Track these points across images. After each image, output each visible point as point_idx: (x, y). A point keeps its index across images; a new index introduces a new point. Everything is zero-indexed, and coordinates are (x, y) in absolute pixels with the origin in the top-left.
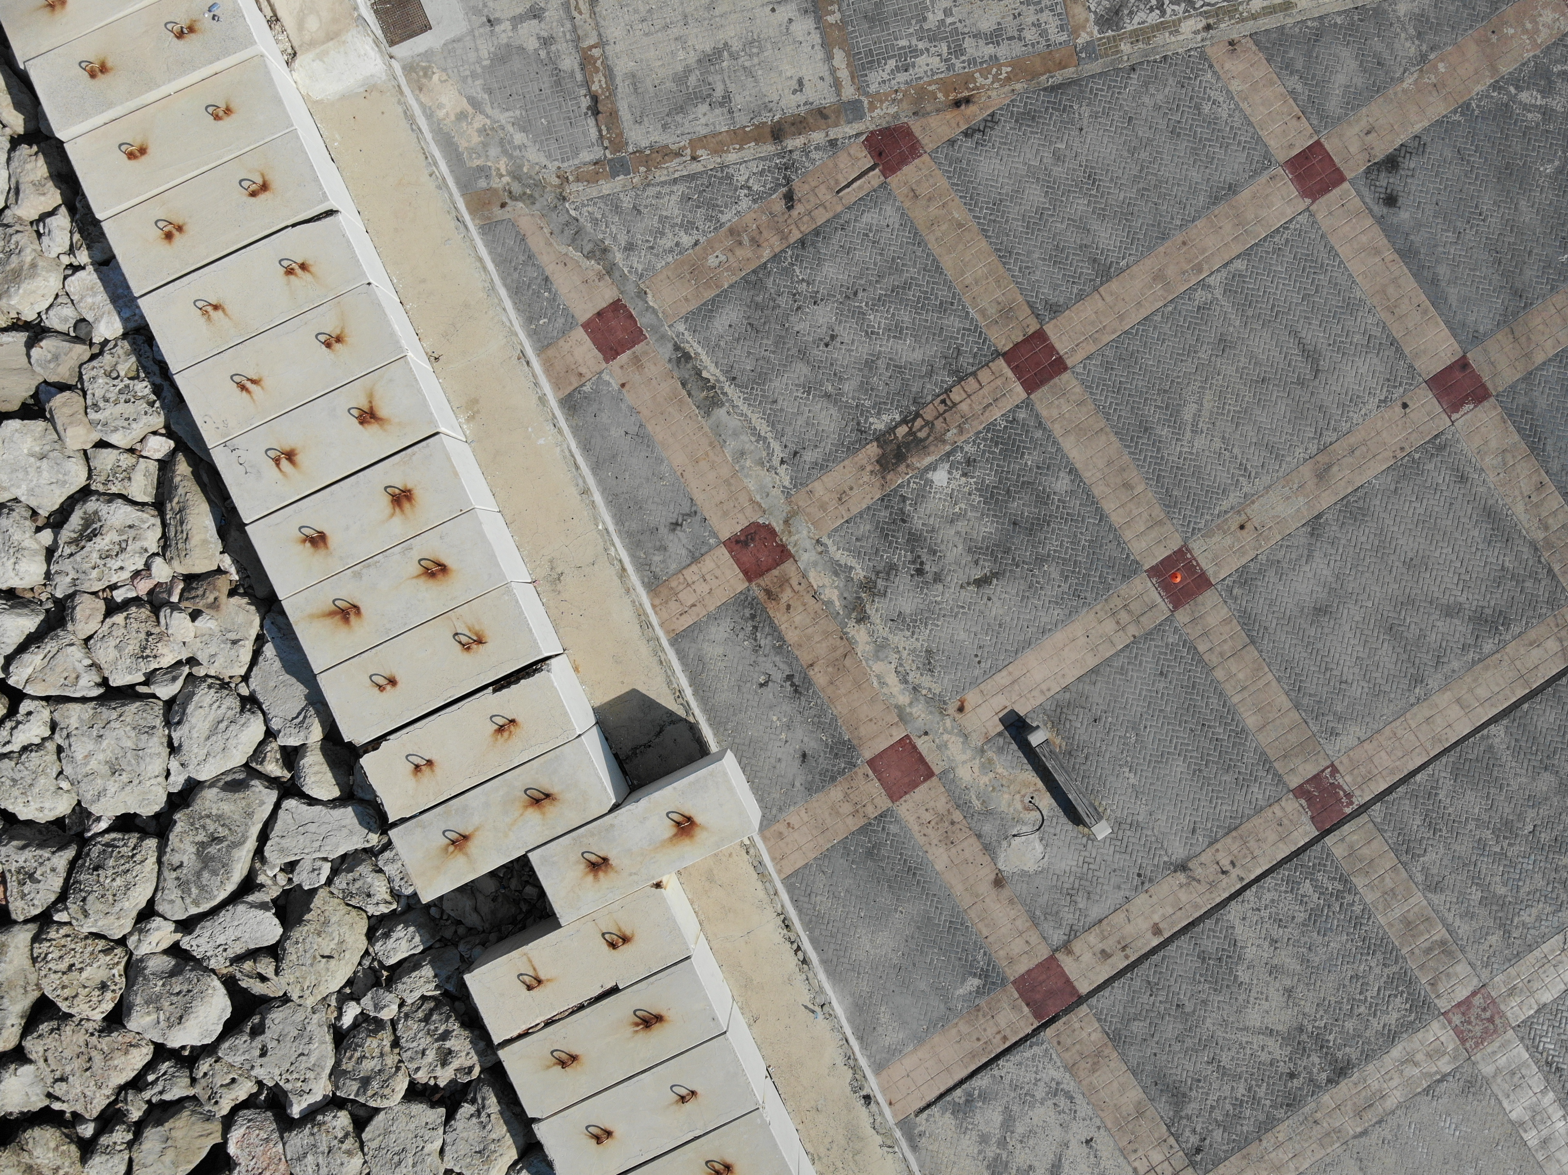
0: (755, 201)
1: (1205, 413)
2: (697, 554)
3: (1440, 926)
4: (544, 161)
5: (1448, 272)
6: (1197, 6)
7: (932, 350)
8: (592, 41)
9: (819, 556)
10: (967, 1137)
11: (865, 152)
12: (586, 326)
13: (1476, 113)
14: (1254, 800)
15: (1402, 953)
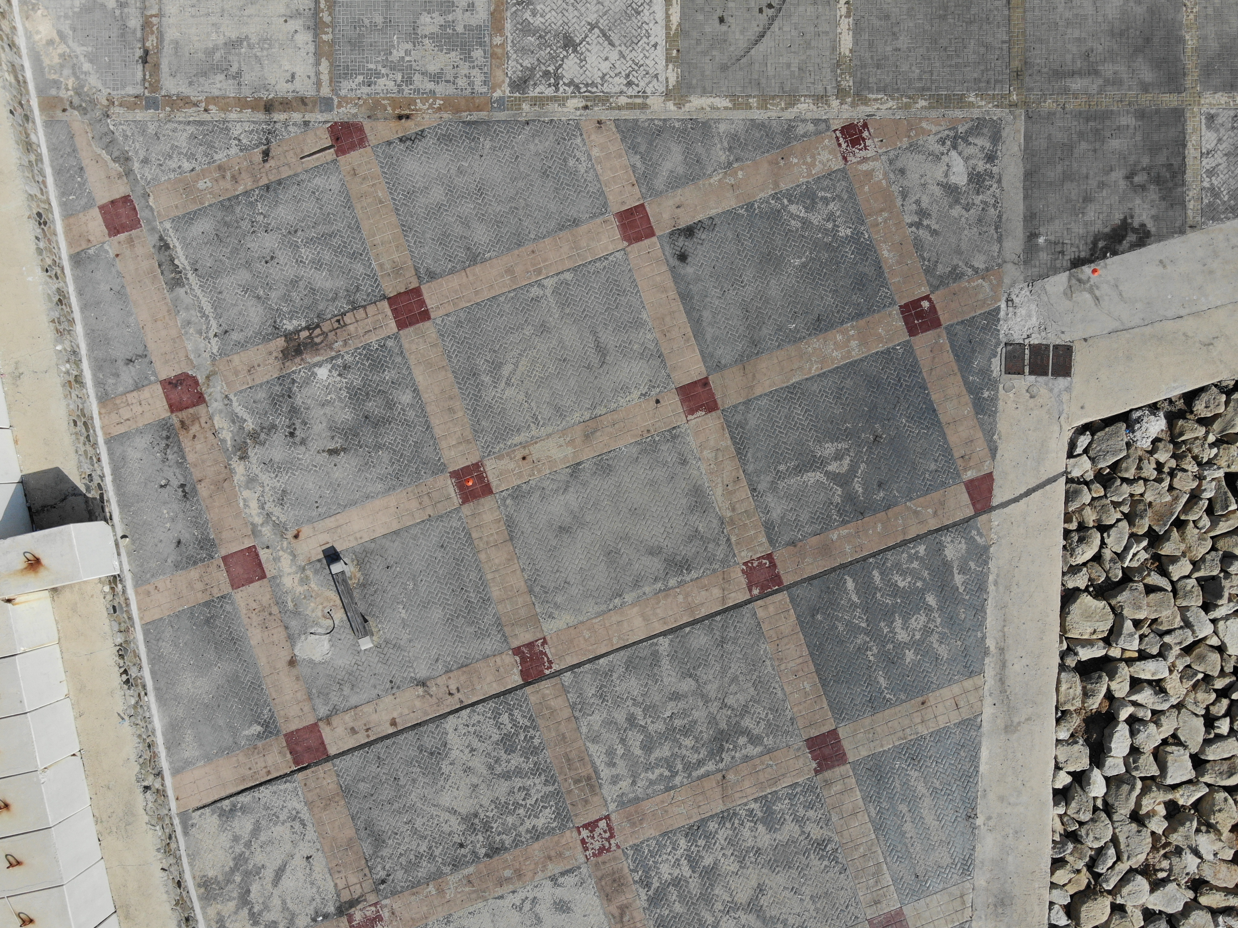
0: (241, 150)
1: (518, 373)
2: (140, 385)
3: (589, 766)
4: (100, 87)
5: (710, 317)
6: (582, 91)
7: (340, 283)
8: (154, 12)
9: (224, 407)
10: (225, 835)
11: (327, 135)
12: (101, 208)
13: (756, 211)
14: (484, 649)
15: (559, 779)
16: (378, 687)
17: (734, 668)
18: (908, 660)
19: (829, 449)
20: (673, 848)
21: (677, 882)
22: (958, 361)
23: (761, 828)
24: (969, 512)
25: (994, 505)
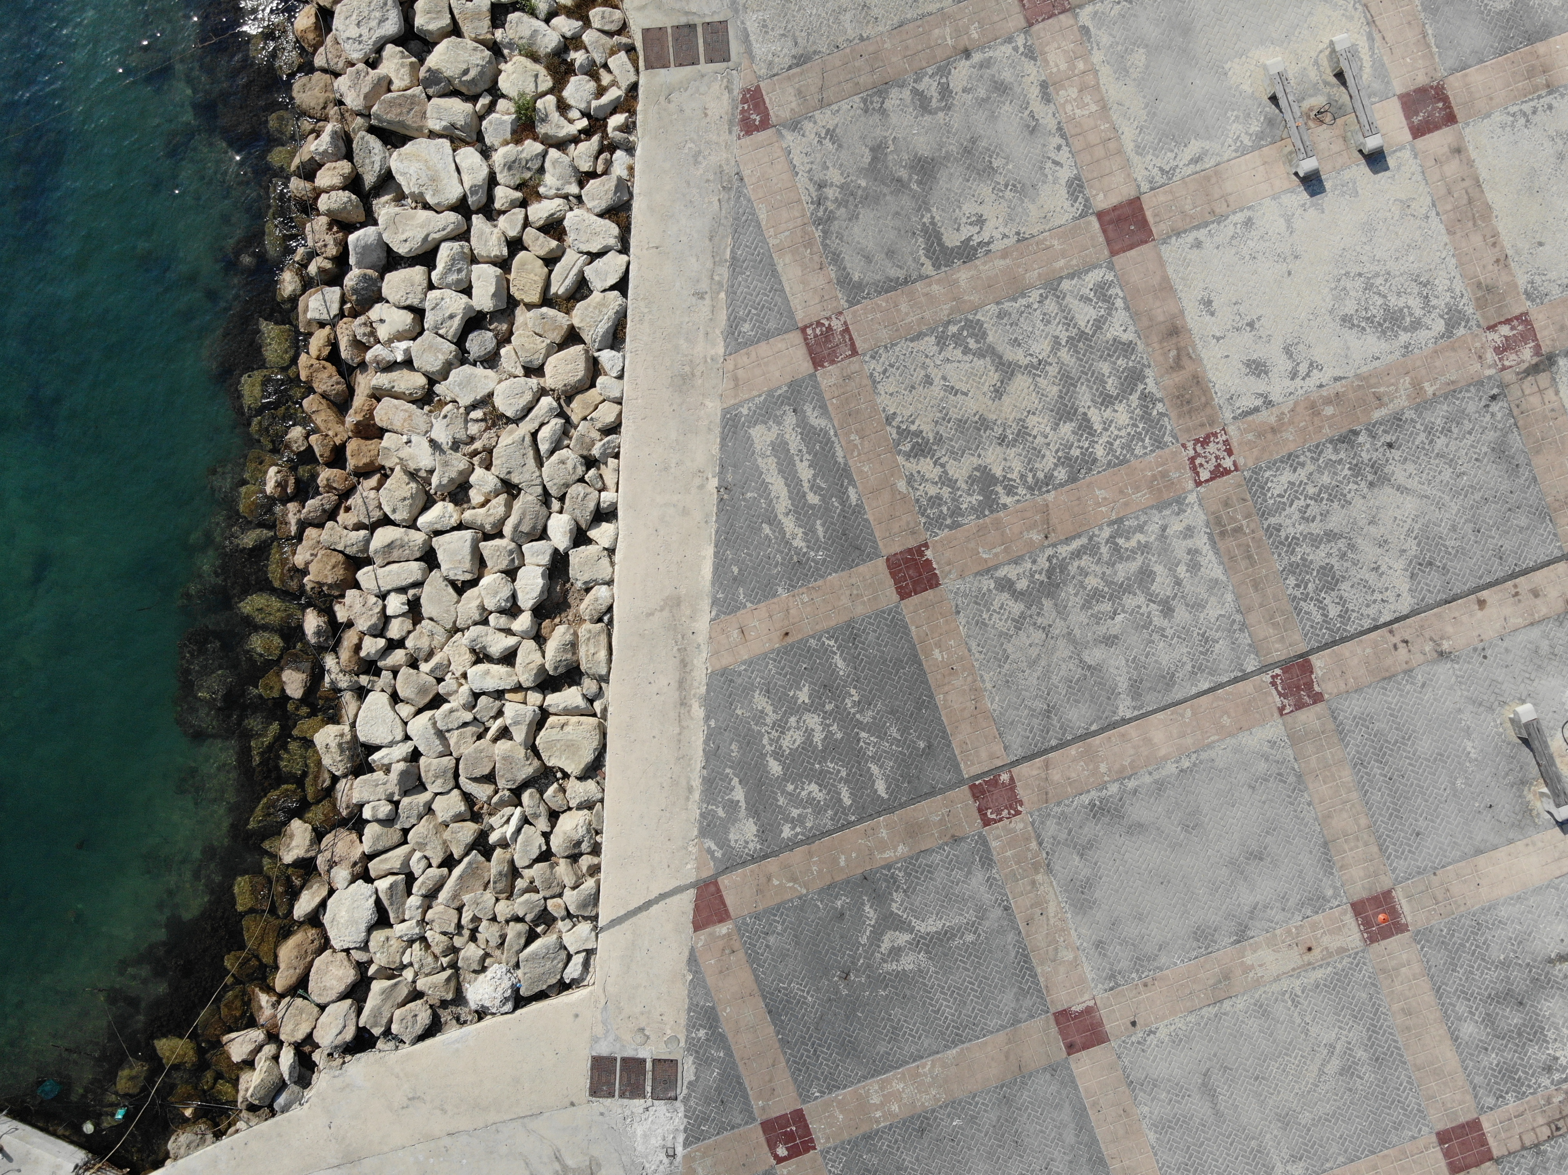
1: (1319, 1059)
3: (1222, 549)
5: (1065, 1134)
14: (1361, 699)
15: (1262, 533)
16: (1502, 650)
17: (1032, 678)
18: (806, 689)
19: (908, 962)
20: (1112, 444)
21: (1106, 401)
22: (739, 1077)
23: (998, 472)
24: (724, 881)
25: (692, 890)
